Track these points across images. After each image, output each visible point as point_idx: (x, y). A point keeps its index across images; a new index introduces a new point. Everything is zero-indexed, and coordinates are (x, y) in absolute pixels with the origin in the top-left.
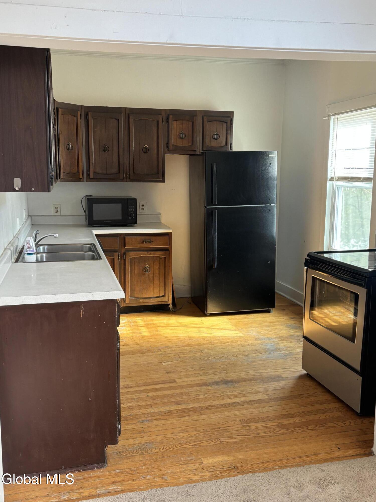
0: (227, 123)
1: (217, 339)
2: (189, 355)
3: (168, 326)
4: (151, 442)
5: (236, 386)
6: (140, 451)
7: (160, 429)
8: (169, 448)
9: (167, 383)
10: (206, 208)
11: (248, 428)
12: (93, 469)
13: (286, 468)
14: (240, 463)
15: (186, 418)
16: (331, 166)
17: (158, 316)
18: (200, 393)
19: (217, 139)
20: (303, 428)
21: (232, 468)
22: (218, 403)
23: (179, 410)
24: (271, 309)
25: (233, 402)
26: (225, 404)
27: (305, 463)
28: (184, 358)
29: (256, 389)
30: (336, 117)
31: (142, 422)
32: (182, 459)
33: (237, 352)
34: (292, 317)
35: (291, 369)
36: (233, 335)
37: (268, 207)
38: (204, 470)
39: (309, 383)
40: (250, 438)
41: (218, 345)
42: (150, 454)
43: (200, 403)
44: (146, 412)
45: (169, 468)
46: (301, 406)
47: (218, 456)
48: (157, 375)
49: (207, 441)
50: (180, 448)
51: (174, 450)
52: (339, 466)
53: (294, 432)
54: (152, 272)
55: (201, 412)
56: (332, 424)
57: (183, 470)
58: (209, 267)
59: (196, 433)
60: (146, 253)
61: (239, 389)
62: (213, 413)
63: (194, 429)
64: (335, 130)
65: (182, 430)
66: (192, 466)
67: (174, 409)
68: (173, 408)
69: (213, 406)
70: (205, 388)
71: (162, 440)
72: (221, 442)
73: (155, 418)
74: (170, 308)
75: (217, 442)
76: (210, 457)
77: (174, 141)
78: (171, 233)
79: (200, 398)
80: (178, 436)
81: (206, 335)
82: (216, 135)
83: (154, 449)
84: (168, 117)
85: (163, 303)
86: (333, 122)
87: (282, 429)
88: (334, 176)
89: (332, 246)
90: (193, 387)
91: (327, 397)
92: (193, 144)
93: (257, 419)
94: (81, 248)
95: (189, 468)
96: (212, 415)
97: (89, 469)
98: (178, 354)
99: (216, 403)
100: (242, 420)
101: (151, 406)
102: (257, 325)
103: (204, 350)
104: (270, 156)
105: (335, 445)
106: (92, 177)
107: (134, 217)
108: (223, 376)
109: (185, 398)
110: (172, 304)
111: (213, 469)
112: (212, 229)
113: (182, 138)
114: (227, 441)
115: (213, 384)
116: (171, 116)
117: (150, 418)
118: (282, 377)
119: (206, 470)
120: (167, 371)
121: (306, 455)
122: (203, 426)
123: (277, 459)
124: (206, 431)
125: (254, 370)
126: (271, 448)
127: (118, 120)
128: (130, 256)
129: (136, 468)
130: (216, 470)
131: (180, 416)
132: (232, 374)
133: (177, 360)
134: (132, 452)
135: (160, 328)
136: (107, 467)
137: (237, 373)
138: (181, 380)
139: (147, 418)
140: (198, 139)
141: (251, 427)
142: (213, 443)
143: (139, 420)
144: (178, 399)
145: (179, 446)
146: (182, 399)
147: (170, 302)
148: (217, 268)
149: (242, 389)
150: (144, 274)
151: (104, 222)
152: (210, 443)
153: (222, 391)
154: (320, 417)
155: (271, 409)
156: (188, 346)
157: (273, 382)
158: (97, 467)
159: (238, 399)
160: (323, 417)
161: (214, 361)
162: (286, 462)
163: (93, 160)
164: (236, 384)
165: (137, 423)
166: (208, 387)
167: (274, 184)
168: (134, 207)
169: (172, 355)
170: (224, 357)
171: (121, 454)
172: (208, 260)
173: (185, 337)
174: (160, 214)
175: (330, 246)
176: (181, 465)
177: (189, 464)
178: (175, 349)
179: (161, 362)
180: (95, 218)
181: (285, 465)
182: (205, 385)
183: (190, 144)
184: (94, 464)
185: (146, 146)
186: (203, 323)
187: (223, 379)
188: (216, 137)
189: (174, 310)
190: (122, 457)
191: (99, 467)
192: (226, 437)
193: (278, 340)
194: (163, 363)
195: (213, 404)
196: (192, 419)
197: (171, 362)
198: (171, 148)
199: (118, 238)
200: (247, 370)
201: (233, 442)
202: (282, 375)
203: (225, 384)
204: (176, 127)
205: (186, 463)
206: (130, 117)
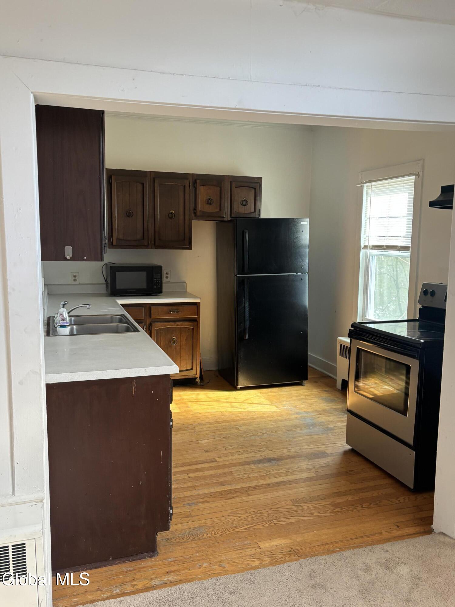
0: (255, 189)
1: (252, 414)
2: (226, 432)
3: (197, 401)
4: (200, 527)
5: (281, 463)
6: (191, 537)
7: (208, 512)
8: (221, 532)
9: (207, 462)
10: (236, 276)
11: (300, 508)
12: (143, 559)
13: (348, 550)
14: (299, 545)
15: (234, 499)
16: (364, 234)
17: (186, 391)
18: (245, 473)
19: (245, 206)
20: (358, 506)
21: (292, 552)
22: (265, 483)
23: (225, 491)
24: (304, 382)
25: (281, 481)
26: (272, 483)
27: (367, 544)
28: (221, 435)
29: (302, 466)
30: (370, 184)
31: (188, 505)
32: (237, 544)
33: (275, 427)
34: (326, 389)
35: (334, 445)
36: (268, 410)
37: (300, 275)
38: (262, 555)
39: (355, 459)
40: (305, 518)
41: (254, 421)
42: (201, 539)
43: (246, 483)
44: (191, 494)
45: (225, 554)
46: (352, 483)
47: (275, 540)
48: (195, 455)
49: (261, 523)
50: (233, 532)
51: (227, 534)
52: (403, 546)
53: (349, 511)
54: (180, 344)
55: (249, 492)
56: (387, 501)
57: (240, 555)
58: (240, 338)
59: (247, 515)
60: (173, 323)
61: (284, 467)
62: (261, 494)
63: (244, 511)
64: (369, 198)
65: (231, 513)
66: (250, 551)
67: (220, 490)
68: (218, 489)
69: (260, 486)
70: (249, 467)
71: (212, 524)
72: (275, 524)
73: (201, 500)
74: (197, 382)
75: (271, 524)
76: (267, 541)
77: (201, 206)
78: (200, 302)
79: (244, 477)
80: (228, 520)
81: (240, 410)
82: (244, 201)
83: (205, 535)
84: (195, 181)
85: (191, 377)
86: (366, 190)
87: (336, 508)
88: (368, 244)
89: (366, 316)
90: (236, 466)
91: (375, 473)
92: (220, 210)
93: (308, 498)
94: (111, 319)
95: (247, 553)
96: (261, 495)
97: (139, 559)
98: (213, 431)
99: (262, 482)
100: (293, 500)
101: (194, 488)
102: (291, 399)
103: (240, 426)
104: (302, 223)
105: (394, 523)
106: (114, 243)
107: (159, 286)
108: (266, 454)
109: (228, 478)
110: (199, 378)
111: (271, 553)
112: (243, 299)
113: (210, 204)
114: (281, 523)
115: (256, 463)
116: (198, 181)
117: (195, 501)
118: (327, 453)
119: (264, 555)
120: (205, 450)
121: (365, 535)
122: (254, 508)
123: (337, 540)
124: (257, 513)
125: (296, 447)
126: (327, 529)
127: (143, 184)
128: (156, 327)
129: (190, 556)
130: (275, 555)
131: (227, 498)
132: (274, 451)
133: (213, 438)
134: (183, 538)
135: (190, 404)
136: (158, 556)
137: (279, 450)
138: (221, 459)
139: (192, 501)
140: (226, 205)
141: (304, 507)
142: (267, 525)
143: (184, 503)
144: (222, 480)
145: (232, 529)
146: (226, 480)
147: (198, 376)
148: (248, 339)
149: (287, 467)
150: (170, 347)
151: (128, 291)
152: (263, 525)
153: (266, 470)
154: (373, 494)
155: (321, 488)
156: (223, 422)
157: (318, 458)
158: (148, 557)
159: (284, 477)
160: (375, 494)
161: (253, 438)
162: (346, 543)
163: (115, 226)
164: (281, 462)
165: (182, 506)
166: (251, 466)
167: (305, 252)
168: (159, 275)
169: (208, 432)
170: (262, 433)
171: (171, 541)
172: (239, 331)
173: (218, 413)
174: (185, 282)
175: (363, 316)
176: (237, 550)
177: (246, 548)
178: (210, 426)
179: (197, 441)
180: (118, 287)
181: (346, 546)
182: (248, 463)
183: (218, 210)
184: (144, 553)
185: (172, 212)
186: (235, 398)
187: (265, 457)
188: (245, 204)
189: (202, 384)
190: (172, 544)
191: (150, 556)
192: (279, 519)
193: (315, 414)
194: (199, 442)
195: (260, 484)
196: (240, 501)
197: (208, 440)
198: (198, 213)
199: (144, 308)
200: (288, 446)
201: (288, 523)
202: (326, 451)
203: (269, 462)
204: (203, 192)
205: (242, 548)
206: (156, 181)
